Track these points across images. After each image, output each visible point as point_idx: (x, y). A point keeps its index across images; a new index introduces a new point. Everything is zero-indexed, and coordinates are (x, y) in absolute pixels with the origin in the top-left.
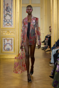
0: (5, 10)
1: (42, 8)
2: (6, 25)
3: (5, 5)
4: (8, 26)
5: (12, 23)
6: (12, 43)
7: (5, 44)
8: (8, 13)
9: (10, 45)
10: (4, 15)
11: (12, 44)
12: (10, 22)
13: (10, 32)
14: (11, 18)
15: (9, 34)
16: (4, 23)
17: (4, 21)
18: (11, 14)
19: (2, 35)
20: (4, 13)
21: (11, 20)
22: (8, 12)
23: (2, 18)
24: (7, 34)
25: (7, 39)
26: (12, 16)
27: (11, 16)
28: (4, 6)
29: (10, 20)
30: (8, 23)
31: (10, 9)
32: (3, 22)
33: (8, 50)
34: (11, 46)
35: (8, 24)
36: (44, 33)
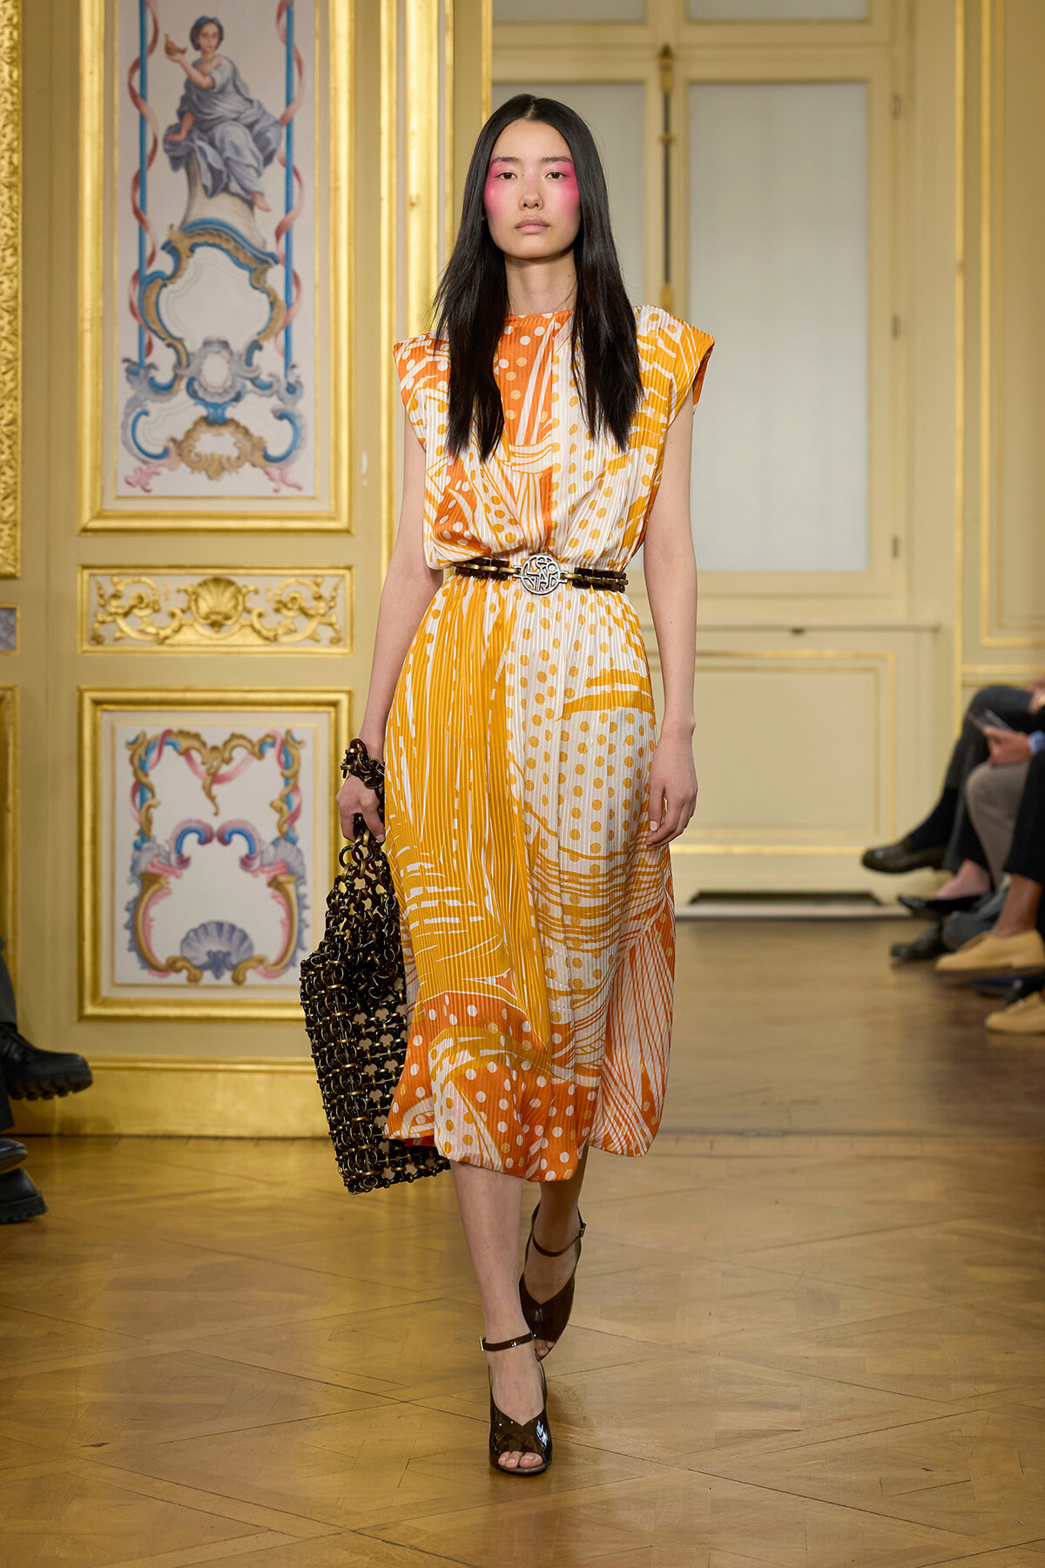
0: (146, 160)
1: (898, 106)
2: (179, 449)
3: (145, 50)
4: (216, 468)
5: (303, 406)
6: (289, 815)
7: (144, 834)
8: (224, 209)
9: (246, 862)
10: (146, 260)
11: (287, 836)
12: (264, 387)
13: (263, 588)
14: (281, 312)
15: (239, 638)
16: (137, 413)
17: (137, 370)
18: (283, 231)
19: (86, 647)
20: (139, 213)
21: (269, 361)
22: (219, 185)
23: (105, 320)
24: (195, 635)
25: (185, 743)
26: (292, 279)
27: (275, 277)
28: (140, 65)
29: (256, 346)
30: (215, 421)
31: (260, 140)
32: (124, 390)
33: (217, 963)
34: (284, 881)
35: (214, 443)
36: (936, 630)
